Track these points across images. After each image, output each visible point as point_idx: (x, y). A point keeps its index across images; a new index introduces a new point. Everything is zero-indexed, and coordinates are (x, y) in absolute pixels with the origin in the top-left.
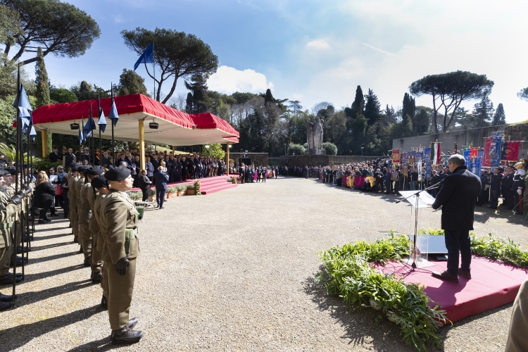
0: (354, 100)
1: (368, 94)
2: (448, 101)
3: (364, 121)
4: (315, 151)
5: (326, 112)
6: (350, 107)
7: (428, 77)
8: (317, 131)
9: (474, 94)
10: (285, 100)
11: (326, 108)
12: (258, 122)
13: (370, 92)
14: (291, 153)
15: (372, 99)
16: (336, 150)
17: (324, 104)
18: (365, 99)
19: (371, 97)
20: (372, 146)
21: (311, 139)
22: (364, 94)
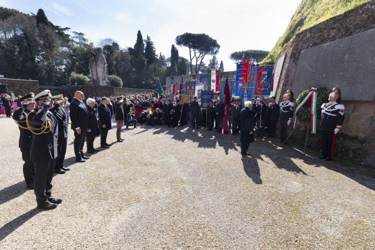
0: (136, 42)
1: (146, 39)
2: (198, 54)
3: (145, 60)
4: (99, 82)
5: (111, 48)
6: (133, 47)
7: (187, 33)
8: (99, 62)
9: (210, 52)
10: (67, 28)
11: (111, 45)
12: (29, 45)
13: (148, 38)
14: (73, 83)
15: (149, 44)
16: (122, 83)
17: (110, 40)
18: (144, 43)
19: (149, 42)
20: (152, 82)
21: (94, 69)
22: (143, 39)
